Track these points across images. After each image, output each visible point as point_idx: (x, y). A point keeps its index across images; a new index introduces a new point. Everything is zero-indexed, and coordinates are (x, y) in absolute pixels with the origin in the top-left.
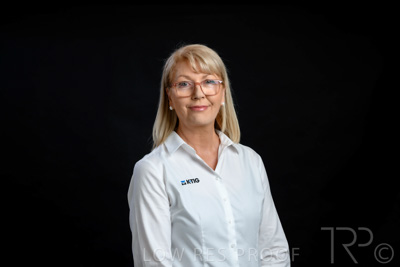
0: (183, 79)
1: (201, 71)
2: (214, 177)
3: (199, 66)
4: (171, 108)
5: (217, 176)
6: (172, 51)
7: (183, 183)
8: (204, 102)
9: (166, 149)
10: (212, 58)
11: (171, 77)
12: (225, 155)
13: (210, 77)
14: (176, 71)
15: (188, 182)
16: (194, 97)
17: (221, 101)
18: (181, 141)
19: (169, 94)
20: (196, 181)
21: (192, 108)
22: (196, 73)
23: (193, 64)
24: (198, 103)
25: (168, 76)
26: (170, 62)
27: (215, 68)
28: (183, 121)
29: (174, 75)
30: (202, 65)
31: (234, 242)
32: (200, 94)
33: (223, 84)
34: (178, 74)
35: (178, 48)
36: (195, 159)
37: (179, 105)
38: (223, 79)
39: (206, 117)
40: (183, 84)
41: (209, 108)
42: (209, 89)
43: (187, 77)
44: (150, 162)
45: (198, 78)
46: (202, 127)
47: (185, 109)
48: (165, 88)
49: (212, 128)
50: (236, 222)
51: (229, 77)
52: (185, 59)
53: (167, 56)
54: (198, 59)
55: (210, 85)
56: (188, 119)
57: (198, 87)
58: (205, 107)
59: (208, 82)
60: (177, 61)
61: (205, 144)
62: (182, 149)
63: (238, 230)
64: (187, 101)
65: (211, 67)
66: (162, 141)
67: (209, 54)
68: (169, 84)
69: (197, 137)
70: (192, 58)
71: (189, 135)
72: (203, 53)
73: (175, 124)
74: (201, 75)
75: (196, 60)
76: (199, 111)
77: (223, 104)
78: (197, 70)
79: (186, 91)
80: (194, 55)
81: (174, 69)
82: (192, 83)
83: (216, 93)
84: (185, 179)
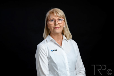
0: (52, 19)
1: (58, 17)
2: (62, 49)
3: (57, 15)
7: (52, 51)
8: (58, 26)
9: (47, 41)
11: (48, 18)
12: (64, 42)
13: (60, 18)
14: (50, 16)
15: (54, 51)
16: (55, 25)
17: (63, 26)
18: (51, 38)
19: (47, 24)
20: (56, 50)
21: (54, 28)
22: (56, 17)
23: (55, 14)
24: (56, 26)
25: (47, 18)
26: (48, 14)
27: (62, 15)
28: (52, 32)
29: (49, 18)
30: (58, 15)
31: (68, 69)
32: (57, 23)
33: (64, 20)
34: (50, 18)
35: (51, 9)
36: (55, 44)
37: (51, 27)
38: (64, 19)
39: (59, 31)
40: (52, 20)
42: (60, 22)
43: (53, 18)
44: (42, 45)
45: (56, 18)
46: (57, 34)
47: (53, 28)
48: (46, 22)
49: (61, 34)
50: (69, 63)
51: (66, 18)
52: (53, 13)
53: (47, 12)
54: (57, 13)
56: (53, 31)
57: (56, 21)
58: (59, 28)
59: (60, 20)
60: (50, 13)
61: (58, 39)
62: (51, 40)
64: (53, 26)
65: (61, 15)
66: (46, 38)
68: (48, 21)
69: (56, 37)
70: (55, 12)
72: (58, 11)
73: (49, 33)
74: (58, 18)
75: (56, 13)
76: (57, 29)
77: (64, 27)
78: (56, 16)
79: (53, 23)
80: (55, 11)
81: (49, 16)
82: (54, 20)
83: (62, 23)
84: (53, 50)
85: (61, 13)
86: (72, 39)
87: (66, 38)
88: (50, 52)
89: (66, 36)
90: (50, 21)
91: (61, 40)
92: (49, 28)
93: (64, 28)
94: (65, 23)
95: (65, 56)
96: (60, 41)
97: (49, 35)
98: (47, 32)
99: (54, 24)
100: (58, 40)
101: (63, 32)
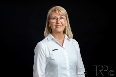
1: (60, 15)
2: (63, 48)
4: (50, 26)
5: (64, 48)
6: (51, 8)
7: (53, 50)
9: (48, 39)
11: (50, 16)
12: (66, 41)
13: (62, 17)
14: (52, 14)
15: (54, 50)
16: (57, 23)
18: (53, 37)
19: (49, 22)
20: (57, 49)
22: (58, 15)
23: (57, 12)
25: (49, 16)
26: (50, 12)
27: (64, 14)
28: (53, 30)
31: (69, 69)
32: (59, 22)
34: (52, 16)
35: (53, 7)
36: (57, 43)
37: (52, 25)
38: (67, 17)
39: (61, 29)
40: (54, 19)
42: (62, 20)
43: (55, 16)
45: (59, 17)
46: (59, 32)
47: (54, 27)
49: (62, 33)
50: (69, 63)
51: (69, 17)
52: (55, 11)
53: (49, 10)
54: (59, 11)
57: (59, 19)
59: (62, 18)
60: (52, 11)
62: (53, 39)
63: (70, 65)
64: (55, 24)
65: (63, 14)
66: (47, 36)
67: (62, 9)
68: (49, 19)
69: (57, 36)
70: (57, 10)
71: (55, 35)
72: (60, 9)
73: (51, 31)
74: (60, 16)
75: (58, 11)
76: (59, 28)
77: (66, 25)
78: (59, 14)
79: (55, 21)
81: (51, 14)
82: (56, 18)
83: (64, 21)
84: (53, 49)
85: (63, 11)
86: (73, 38)
87: (68, 38)
88: (51, 51)
89: (68, 36)
90: (52, 19)
91: (63, 39)
94: (67, 21)
95: (66, 56)
96: (61, 40)
97: (51, 33)
98: (48, 30)
100: (59, 39)
101: (65, 31)
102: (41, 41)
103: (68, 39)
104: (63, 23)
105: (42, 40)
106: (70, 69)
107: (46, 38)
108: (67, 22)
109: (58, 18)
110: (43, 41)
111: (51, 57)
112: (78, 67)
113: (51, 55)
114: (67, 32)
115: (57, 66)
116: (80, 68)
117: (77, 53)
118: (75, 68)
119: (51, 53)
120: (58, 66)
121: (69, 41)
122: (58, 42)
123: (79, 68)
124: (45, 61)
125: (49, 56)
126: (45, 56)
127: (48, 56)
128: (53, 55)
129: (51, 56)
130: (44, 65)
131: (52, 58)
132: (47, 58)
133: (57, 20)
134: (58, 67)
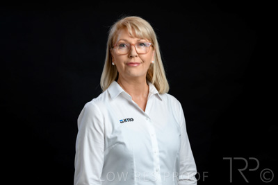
0: (122, 42)
1: (136, 36)
2: (145, 118)
3: (134, 33)
4: (113, 64)
5: (147, 117)
7: (121, 122)
8: (137, 60)
9: (109, 95)
10: (145, 27)
12: (152, 101)
13: (143, 41)
14: (117, 36)
15: (125, 121)
16: (130, 56)
17: (151, 59)
18: (121, 90)
19: (112, 53)
20: (131, 120)
21: (128, 64)
22: (132, 37)
23: (130, 31)
24: (132, 61)
25: (112, 40)
26: (114, 29)
27: (147, 34)
28: (122, 74)
29: (116, 39)
30: (136, 32)
31: (158, 167)
32: (134, 53)
33: (152, 46)
34: (119, 38)
36: (131, 104)
37: (119, 61)
38: (153, 43)
39: (139, 71)
40: (122, 45)
41: (141, 65)
42: (142, 50)
43: (125, 40)
45: (133, 41)
46: (135, 79)
47: (124, 65)
48: (109, 48)
50: (160, 152)
52: (124, 26)
54: (134, 27)
55: (143, 47)
56: (126, 72)
57: (133, 47)
58: (138, 64)
59: (141, 44)
60: (119, 28)
61: (138, 92)
62: (121, 95)
64: (124, 58)
65: (143, 34)
66: (107, 88)
67: (143, 24)
68: (112, 46)
69: (131, 87)
70: (129, 26)
71: (126, 85)
72: (138, 23)
73: (116, 77)
74: (136, 39)
75: (132, 27)
76: (133, 67)
77: (153, 62)
78: (133, 35)
79: (123, 51)
80: (131, 23)
81: (116, 34)
82: (128, 45)
83: (147, 52)
84: (123, 119)
86: (169, 93)
87: (157, 92)
88: (117, 124)
89: (157, 88)
90: (118, 48)
91: (145, 95)
92: (115, 65)
93: (151, 66)
94: (154, 52)
95: (153, 135)
96: (141, 96)
97: (116, 80)
98: (110, 73)
99: (126, 56)
100: (137, 95)
101: (151, 75)
102: (94, 100)
103: (156, 95)
104: (144, 56)
105: (96, 96)
106: (161, 167)
107: (106, 91)
108: (154, 54)
109: (131, 45)
110: (97, 98)
111: (116, 138)
112: (181, 163)
113: (116, 132)
114: (154, 79)
115: (132, 159)
116: (185, 164)
117: (178, 130)
118: (175, 166)
119: (116, 128)
120: (134, 160)
121: (161, 99)
122: (133, 102)
123: (182, 165)
124: (103, 147)
125: (113, 136)
126: (103, 135)
127: (109, 135)
128: (120, 132)
129: (117, 135)
130: (100, 157)
131: (119, 140)
132: (108, 139)
133: (130, 49)
134: (132, 162)
